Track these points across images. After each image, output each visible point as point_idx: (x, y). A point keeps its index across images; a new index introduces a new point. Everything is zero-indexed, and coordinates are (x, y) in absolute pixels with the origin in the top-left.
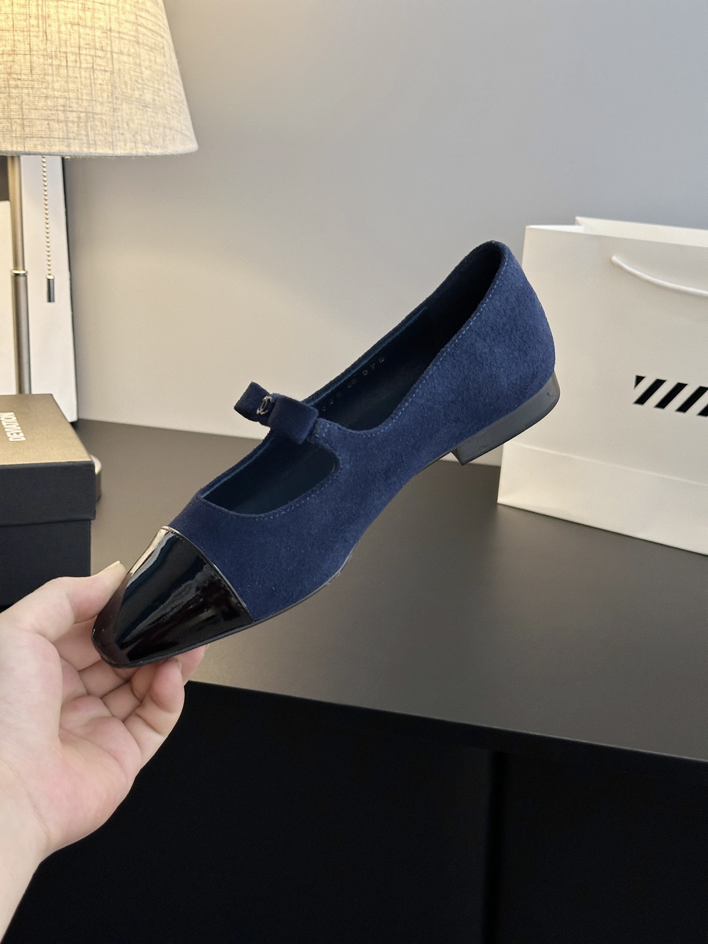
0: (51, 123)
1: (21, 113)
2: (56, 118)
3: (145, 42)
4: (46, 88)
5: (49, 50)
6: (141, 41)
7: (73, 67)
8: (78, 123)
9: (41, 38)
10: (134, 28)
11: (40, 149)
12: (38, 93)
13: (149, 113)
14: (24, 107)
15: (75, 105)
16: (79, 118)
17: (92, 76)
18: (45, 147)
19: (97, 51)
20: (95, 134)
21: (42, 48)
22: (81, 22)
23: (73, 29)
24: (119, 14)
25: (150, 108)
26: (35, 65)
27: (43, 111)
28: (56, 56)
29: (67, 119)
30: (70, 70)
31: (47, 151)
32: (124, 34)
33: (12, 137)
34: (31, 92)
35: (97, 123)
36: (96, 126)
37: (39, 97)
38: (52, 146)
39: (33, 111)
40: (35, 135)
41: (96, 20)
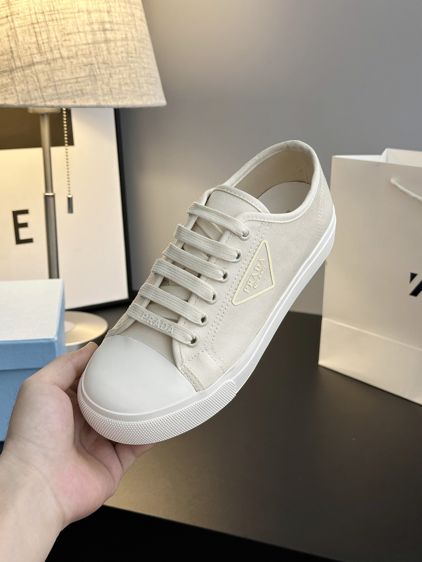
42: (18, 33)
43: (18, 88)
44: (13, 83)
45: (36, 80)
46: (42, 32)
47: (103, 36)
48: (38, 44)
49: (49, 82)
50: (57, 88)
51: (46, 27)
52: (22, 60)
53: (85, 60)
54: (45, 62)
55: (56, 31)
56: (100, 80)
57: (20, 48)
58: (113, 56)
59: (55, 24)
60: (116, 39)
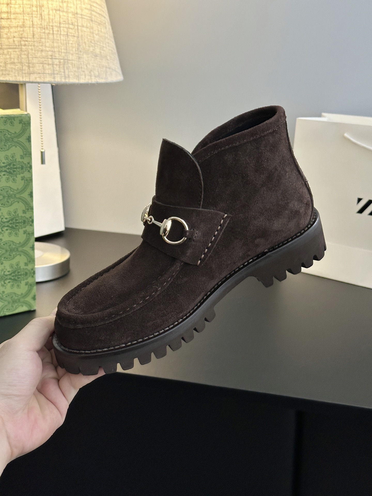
0: (44, 65)
1: (28, 60)
2: (47, 63)
3: (96, 20)
4: (42, 46)
5: (43, 25)
6: (93, 20)
7: (57, 34)
8: (60, 65)
9: (38, 18)
10: (90, 12)
11: (38, 80)
12: (37, 48)
13: (98, 60)
14: (30, 56)
15: (57, 55)
16: (60, 62)
17: (67, 39)
18: (41, 79)
19: (70, 25)
20: (69, 72)
21: (39, 23)
22: (61, 9)
23: (56, 13)
24: (81, 4)
25: (98, 57)
26: (35, 33)
27: (40, 59)
28: (47, 28)
29: (53, 63)
30: (55, 35)
31: (42, 81)
32: (84, 15)
33: (23, 73)
34: (33, 48)
35: (70, 65)
36: (70, 67)
37: (38, 51)
38: (44, 78)
39: (34, 59)
40: (36, 72)
41: (69, 8)
60: (11, 26)
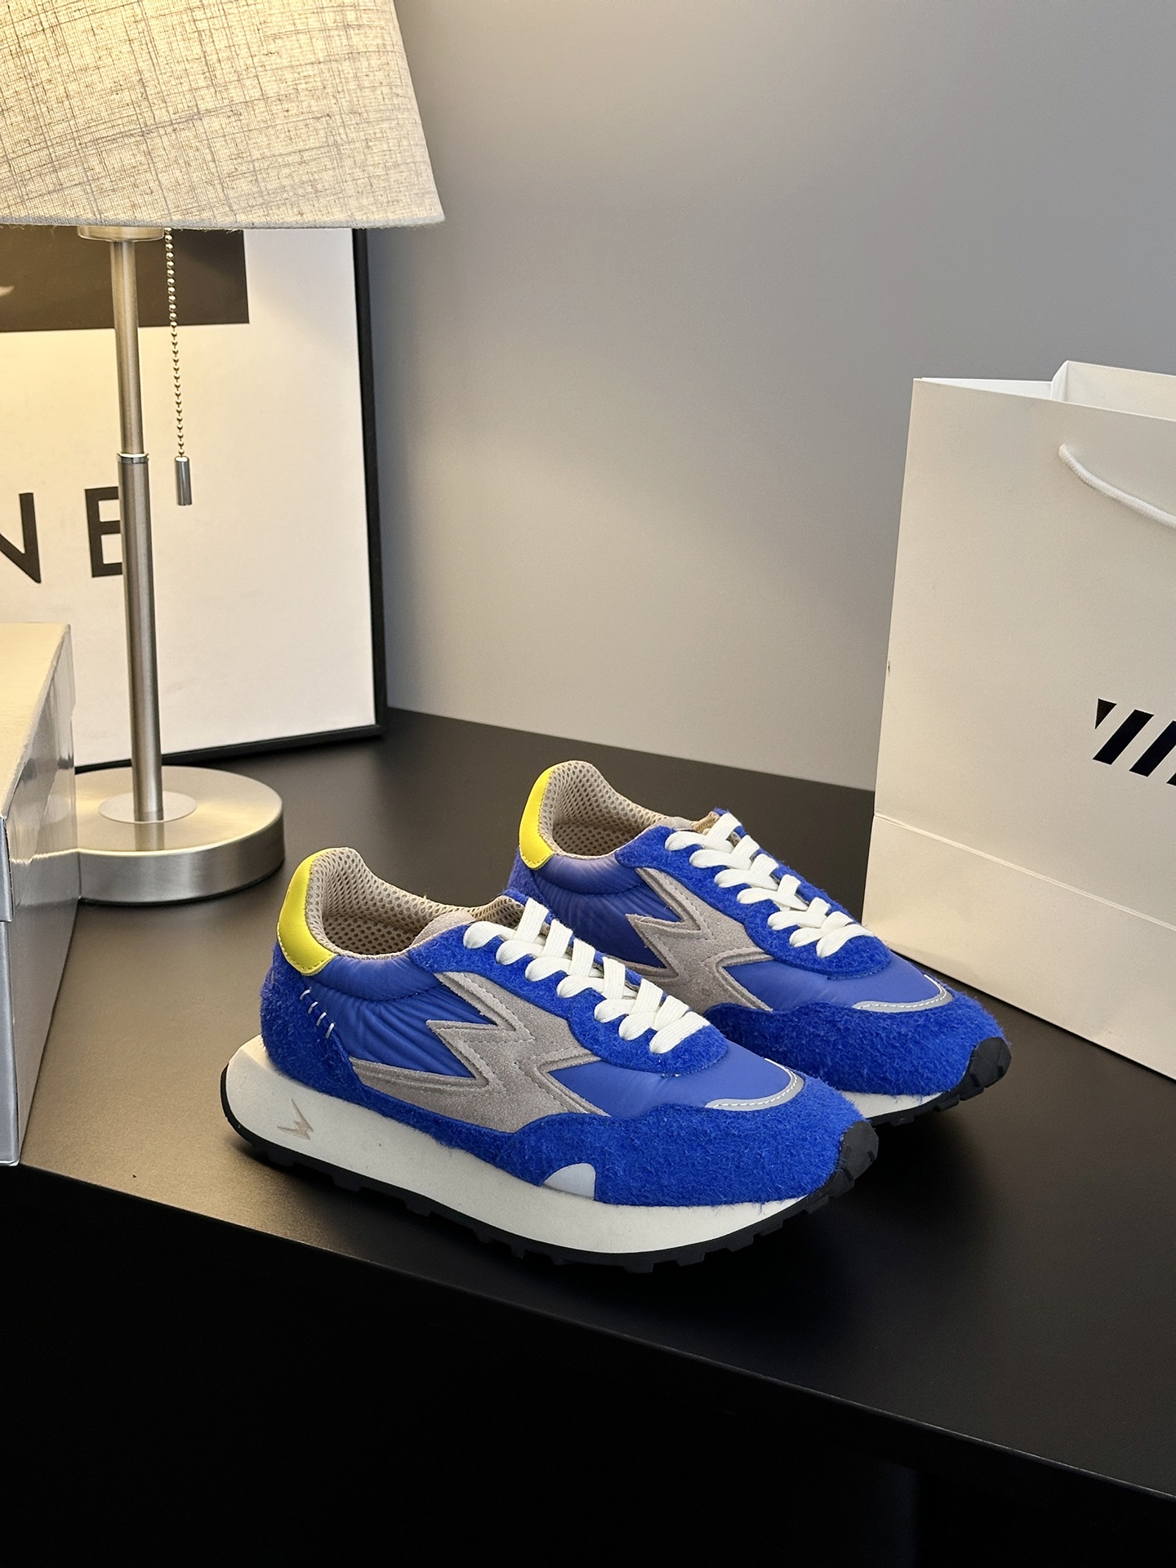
42: (155, 32)
43: (163, 178)
44: (151, 165)
45: (209, 158)
46: (213, 31)
47: (345, 42)
48: (207, 64)
49: (239, 160)
50: (259, 176)
51: (223, 17)
52: (169, 104)
53: (313, 103)
54: (228, 109)
55: (245, 29)
56: (349, 157)
57: (164, 71)
58: (367, 92)
59: (242, 10)
60: (370, 50)
